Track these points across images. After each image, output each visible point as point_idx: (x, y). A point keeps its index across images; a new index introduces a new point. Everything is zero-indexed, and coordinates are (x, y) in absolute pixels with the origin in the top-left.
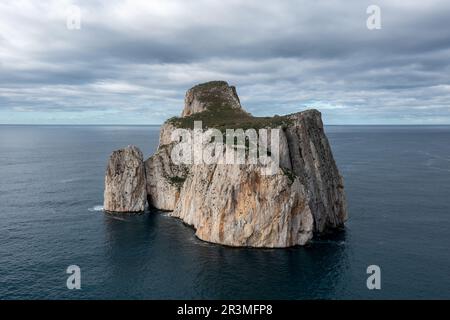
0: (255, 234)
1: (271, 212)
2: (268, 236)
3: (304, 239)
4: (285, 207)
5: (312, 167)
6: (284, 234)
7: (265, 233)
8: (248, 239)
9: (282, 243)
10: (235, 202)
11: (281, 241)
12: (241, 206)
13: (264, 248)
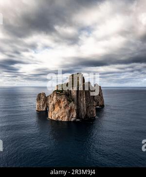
0: (59, 117)
1: (63, 111)
2: (62, 118)
3: (73, 119)
4: (67, 110)
5: (83, 99)
6: (66, 118)
7: (61, 117)
8: (57, 118)
9: (65, 120)
10: (54, 108)
11: (65, 119)
12: (56, 109)
13: (61, 121)
